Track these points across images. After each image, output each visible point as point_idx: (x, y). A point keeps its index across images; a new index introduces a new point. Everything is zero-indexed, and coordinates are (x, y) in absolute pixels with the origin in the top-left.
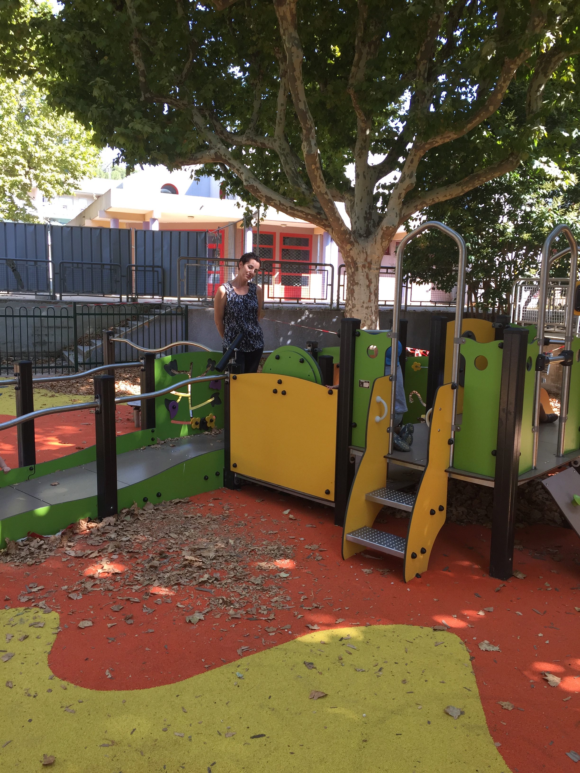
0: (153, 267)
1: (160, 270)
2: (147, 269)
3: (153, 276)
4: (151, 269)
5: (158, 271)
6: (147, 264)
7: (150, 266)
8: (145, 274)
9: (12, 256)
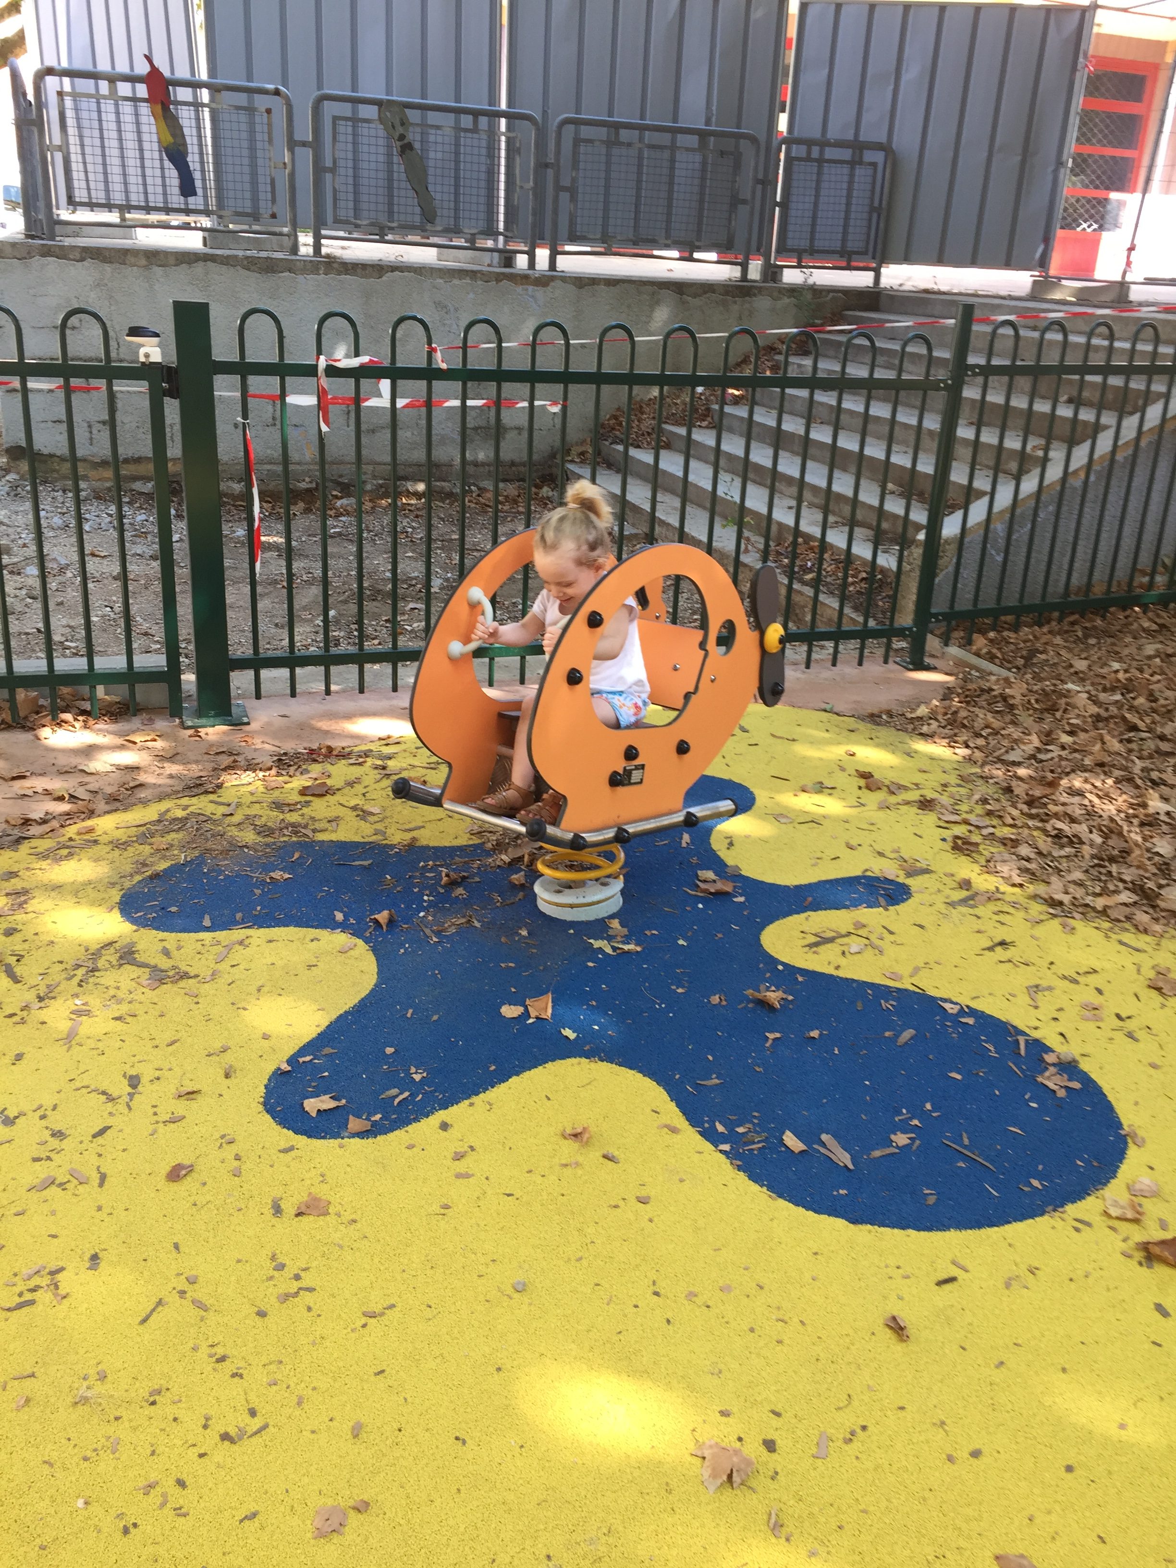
0: (858, 146)
1: (878, 157)
2: (830, 153)
3: (851, 182)
4: (846, 154)
5: (874, 165)
6: (833, 134)
7: (840, 144)
8: (819, 173)
9: (375, 86)
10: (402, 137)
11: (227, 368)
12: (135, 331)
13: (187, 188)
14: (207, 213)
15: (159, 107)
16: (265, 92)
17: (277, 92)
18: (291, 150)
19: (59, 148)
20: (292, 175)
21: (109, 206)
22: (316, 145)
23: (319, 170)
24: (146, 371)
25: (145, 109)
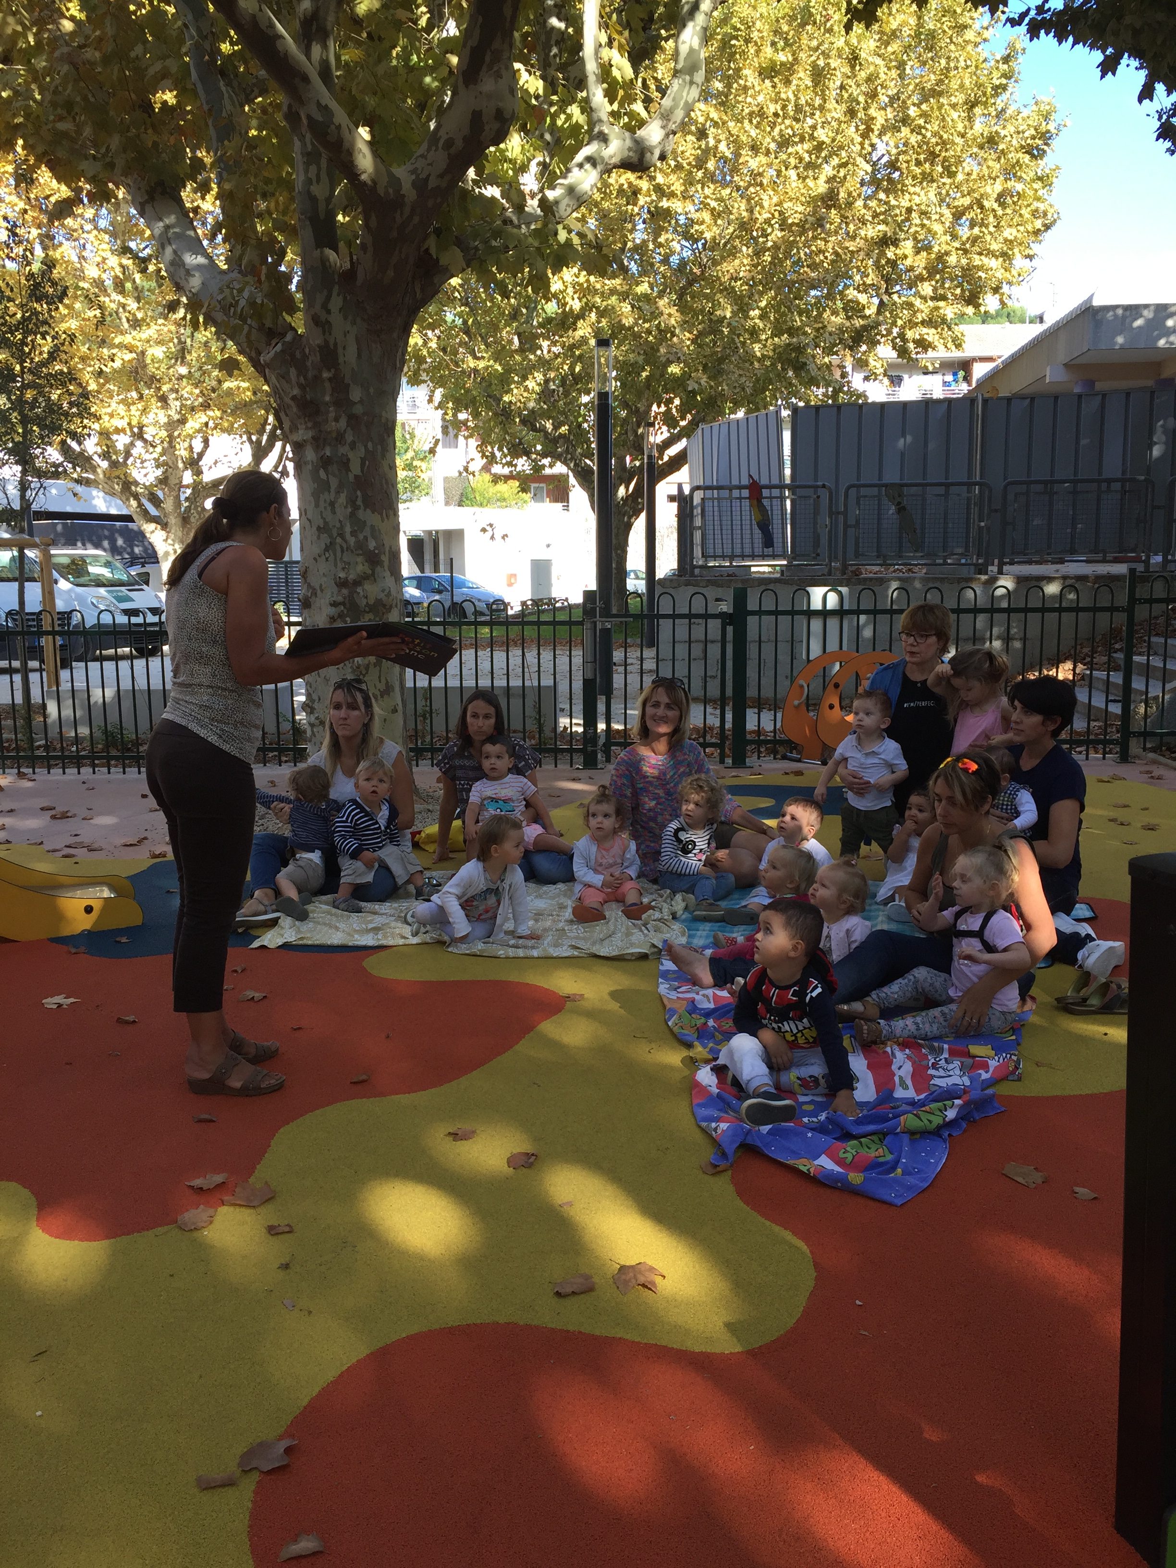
9: (891, 476)
10: (899, 503)
11: (753, 613)
12: (717, 600)
13: (768, 541)
14: (783, 556)
15: (755, 502)
16: (817, 487)
17: (824, 486)
18: (830, 517)
19: (700, 528)
20: (830, 532)
21: (723, 557)
22: (845, 513)
23: (846, 526)
24: (722, 615)
25: (746, 503)
